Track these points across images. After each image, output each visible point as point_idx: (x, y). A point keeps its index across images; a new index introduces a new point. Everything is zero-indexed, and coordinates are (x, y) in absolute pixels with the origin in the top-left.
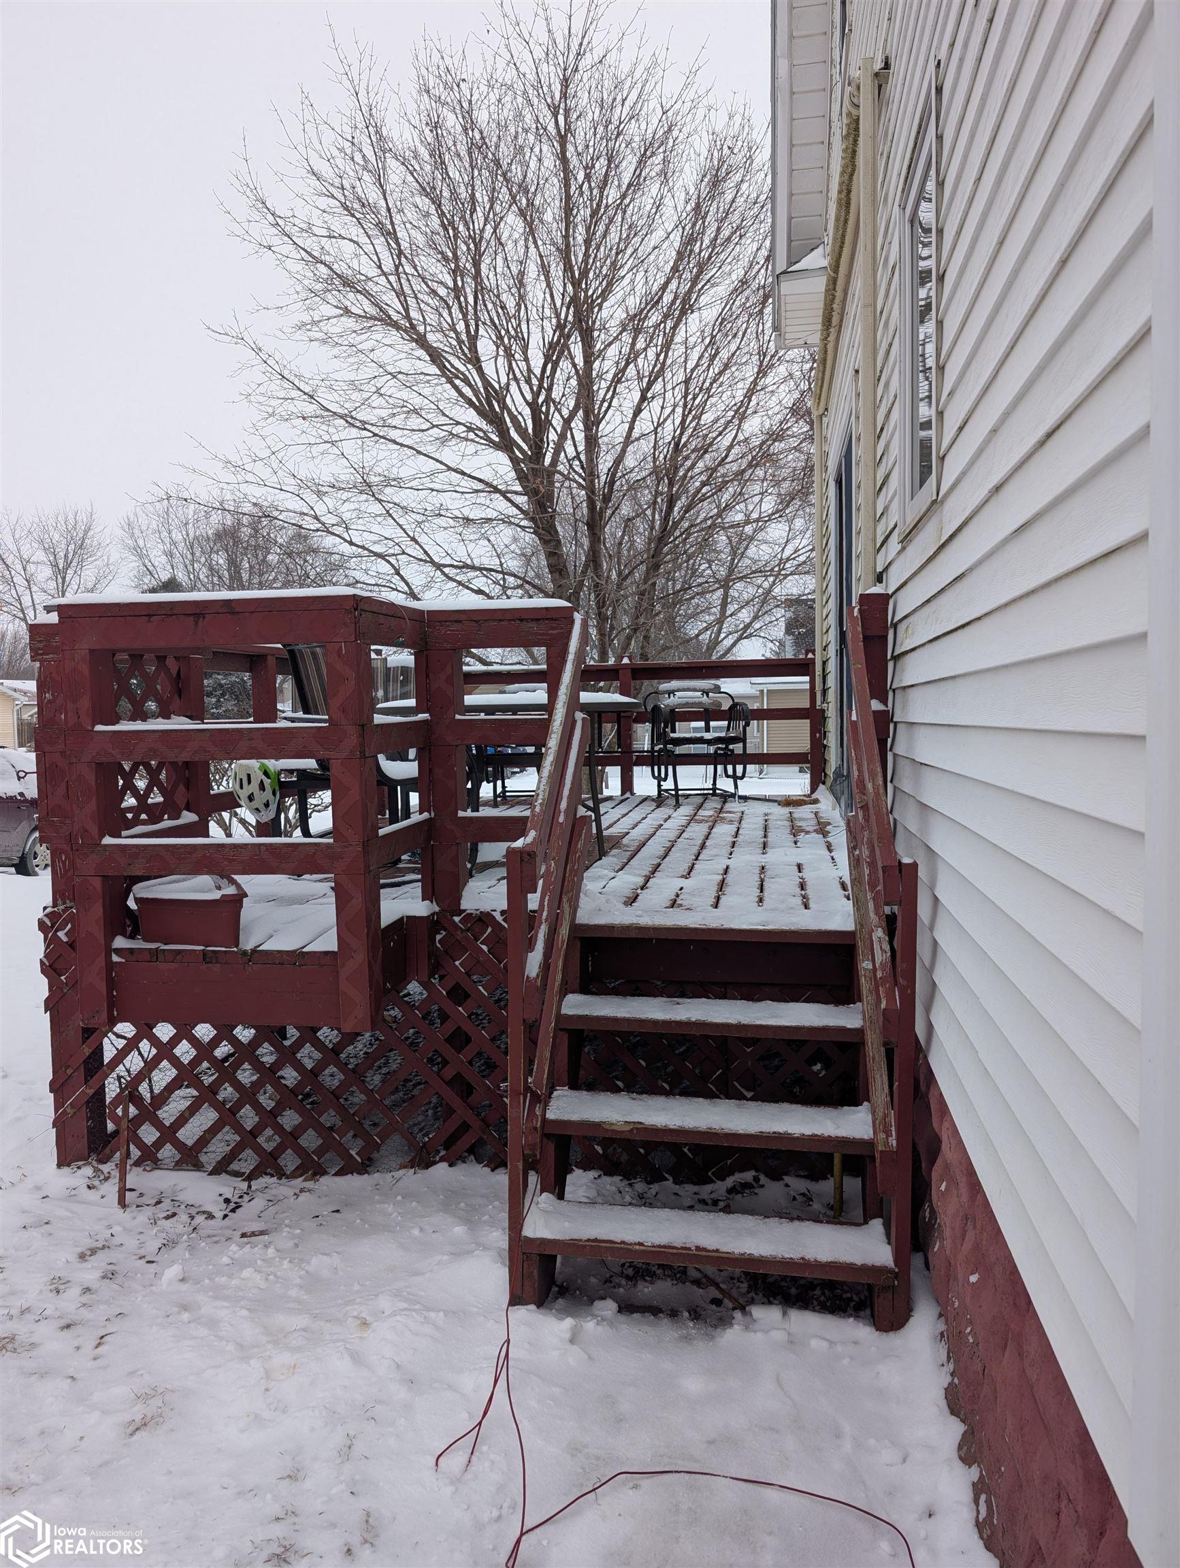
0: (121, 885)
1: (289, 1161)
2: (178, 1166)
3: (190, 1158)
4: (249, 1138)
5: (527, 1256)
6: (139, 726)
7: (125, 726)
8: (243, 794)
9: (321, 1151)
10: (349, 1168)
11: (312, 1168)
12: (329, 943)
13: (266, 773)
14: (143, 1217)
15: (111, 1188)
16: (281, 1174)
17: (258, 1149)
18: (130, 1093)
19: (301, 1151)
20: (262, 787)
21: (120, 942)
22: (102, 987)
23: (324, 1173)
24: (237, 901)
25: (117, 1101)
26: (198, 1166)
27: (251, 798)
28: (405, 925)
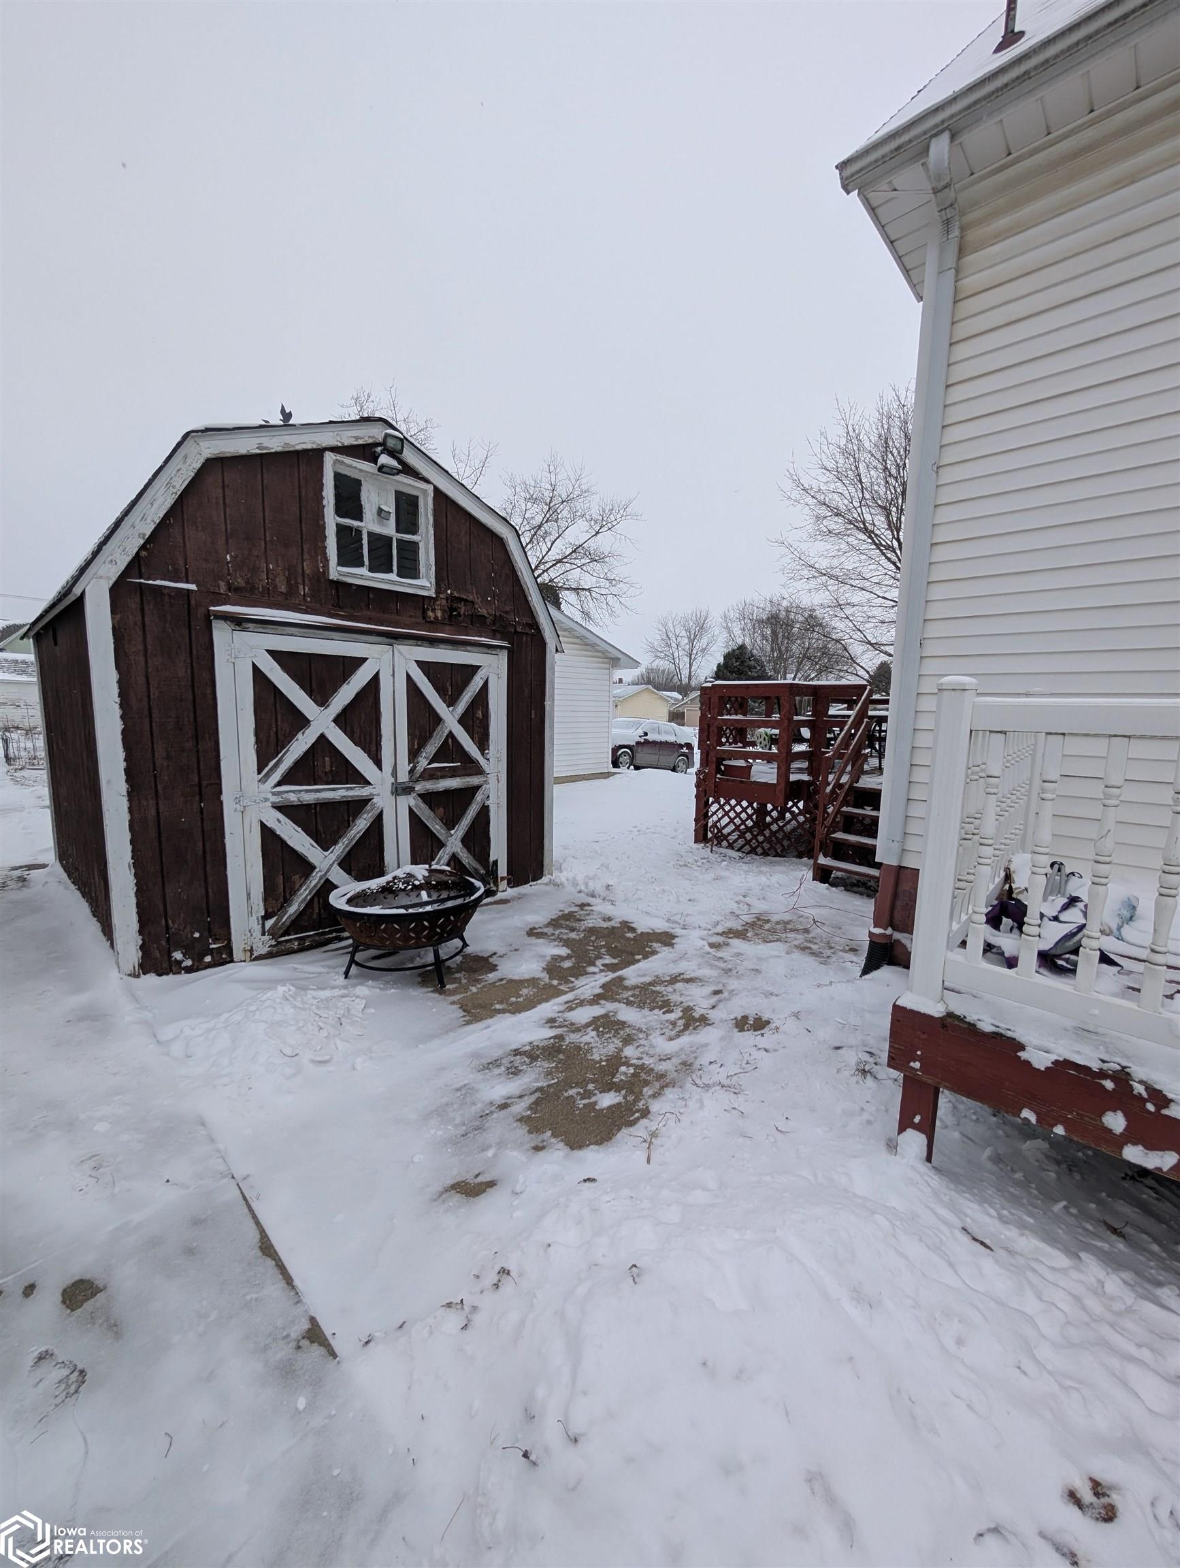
0: (720, 761)
1: (759, 850)
2: (727, 848)
3: (731, 846)
4: (748, 842)
5: (818, 868)
6: (728, 717)
7: (725, 717)
8: (758, 741)
9: (769, 849)
10: (777, 855)
11: (765, 854)
12: (775, 782)
13: (766, 735)
14: (717, 856)
15: (709, 850)
16: (757, 854)
17: (751, 846)
18: (715, 825)
19: (763, 848)
20: (765, 739)
21: (718, 776)
22: (713, 787)
23: (769, 855)
24: (749, 767)
25: (711, 827)
26: (733, 848)
27: (761, 743)
28: (799, 783)
